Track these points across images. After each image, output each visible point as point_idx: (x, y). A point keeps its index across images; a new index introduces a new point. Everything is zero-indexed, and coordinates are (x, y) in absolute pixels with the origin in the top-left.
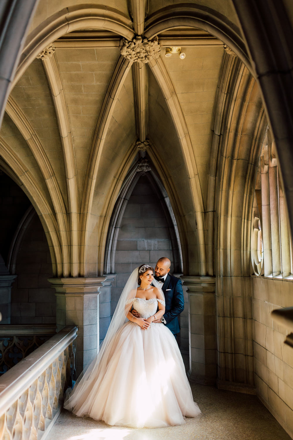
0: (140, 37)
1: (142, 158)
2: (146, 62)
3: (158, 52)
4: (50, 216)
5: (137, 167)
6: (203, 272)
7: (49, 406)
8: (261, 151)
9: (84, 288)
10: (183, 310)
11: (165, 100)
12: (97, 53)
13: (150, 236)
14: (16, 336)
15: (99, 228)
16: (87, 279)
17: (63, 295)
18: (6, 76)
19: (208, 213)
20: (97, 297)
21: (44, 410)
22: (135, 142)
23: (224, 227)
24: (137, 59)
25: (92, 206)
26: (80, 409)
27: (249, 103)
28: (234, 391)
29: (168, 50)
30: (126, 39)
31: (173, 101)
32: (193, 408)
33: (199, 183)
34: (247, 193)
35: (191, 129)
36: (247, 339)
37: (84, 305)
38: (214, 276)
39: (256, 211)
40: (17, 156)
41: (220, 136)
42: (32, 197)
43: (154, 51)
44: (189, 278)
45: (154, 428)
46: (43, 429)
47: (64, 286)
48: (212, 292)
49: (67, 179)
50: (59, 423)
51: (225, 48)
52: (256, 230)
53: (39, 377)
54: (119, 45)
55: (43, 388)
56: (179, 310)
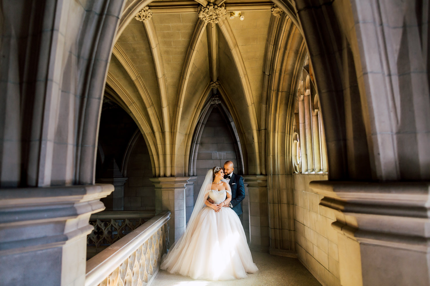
0: (212, 4)
1: (214, 94)
2: (217, 23)
3: (225, 15)
4: (150, 134)
5: (210, 101)
6: (258, 172)
7: (150, 265)
8: (298, 85)
9: (175, 184)
10: (244, 198)
11: (230, 50)
12: (182, 17)
13: (220, 150)
14: (128, 219)
15: (185, 142)
16: (177, 178)
17: (159, 190)
18: (116, 15)
19: (261, 131)
20: (184, 191)
21: (147, 268)
22: (209, 82)
23: (273, 140)
24: (210, 20)
25: (180, 127)
27: (289, 51)
28: (282, 256)
29: (232, 14)
30: (202, 6)
31: (235, 51)
32: (253, 267)
33: (255, 109)
34: (289, 115)
35: (248, 71)
36: (290, 218)
37: (175, 196)
38: (266, 175)
39: (295, 128)
41: (269, 75)
42: (137, 121)
43: (222, 14)
44: (249, 177)
45: (225, 281)
46: (146, 281)
47: (160, 183)
48: (265, 186)
49: (162, 108)
50: (158, 278)
51: (272, 11)
52: (295, 141)
53: (143, 244)
54: (197, 11)
55: (146, 252)
56: (242, 198)
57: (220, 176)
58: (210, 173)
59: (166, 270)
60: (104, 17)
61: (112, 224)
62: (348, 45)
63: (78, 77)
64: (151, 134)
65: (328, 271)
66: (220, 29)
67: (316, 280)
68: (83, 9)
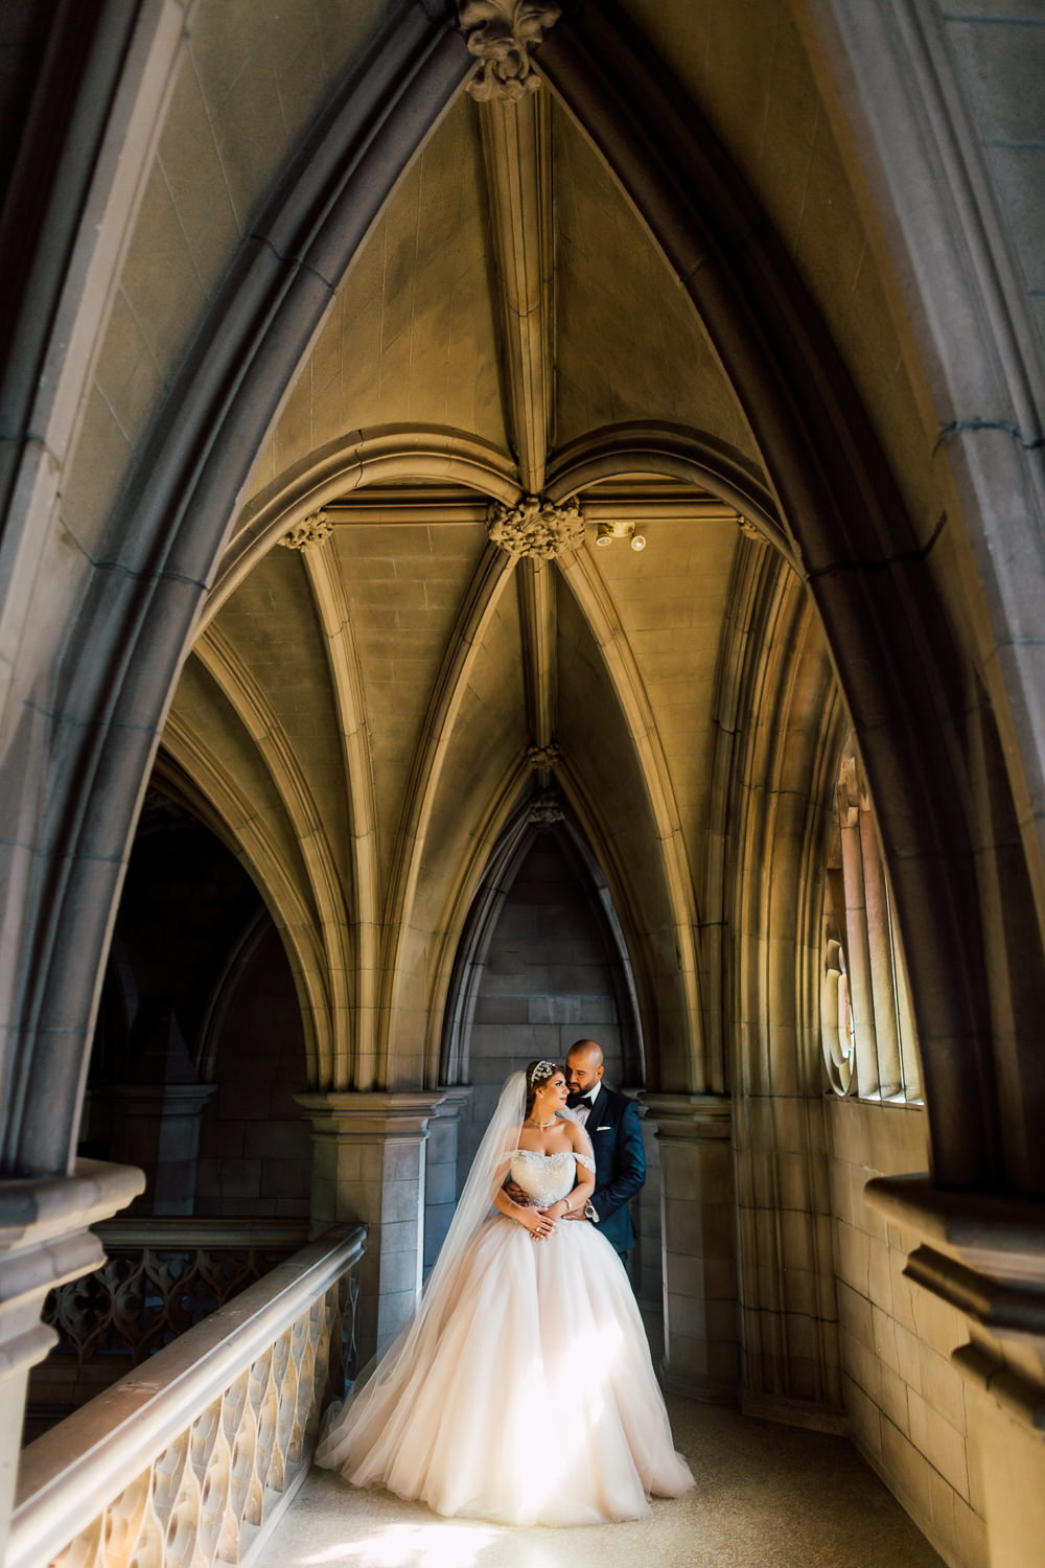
0: (534, 500)
1: (541, 788)
2: (551, 558)
3: (580, 533)
4: (305, 929)
5: (528, 812)
6: (698, 1083)
7: (276, 1451)
8: (839, 772)
9: (387, 1121)
10: (642, 1184)
11: (596, 648)
12: (432, 537)
13: (559, 988)
14: (205, 1251)
15: (430, 963)
16: (393, 1096)
17: (330, 1139)
19: (707, 929)
20: (420, 1145)
21: (262, 1462)
22: (525, 747)
23: (750, 965)
24: (529, 550)
25: (414, 907)
26: (362, 1466)
27: (803, 654)
28: (787, 1422)
29: (603, 530)
30: (501, 504)
31: (615, 650)
32: (673, 1471)
33: (683, 849)
34: (807, 877)
35: (661, 717)
36: (819, 1271)
37: (386, 1166)
38: (726, 1095)
39: (831, 923)
40: (231, 780)
41: (734, 734)
42: (263, 883)
43: (568, 530)
44: (661, 1100)
45: (565, 1528)
46: (256, 1520)
47: (334, 1114)
48: (720, 1137)
49: (353, 838)
50: (304, 1504)
51: (741, 524)
52: (832, 972)
53: (253, 1366)
54: (484, 518)
55: (262, 1397)
56: (633, 1185)
57: (555, 1095)
58: (517, 1087)
59: (335, 1470)
60: (154, 583)
61: (144, 1270)
62: (985, 699)
63: (49, 786)
64: (309, 930)
65: (966, 1506)
66: (562, 576)
67: (921, 1539)
68: (84, 561)
